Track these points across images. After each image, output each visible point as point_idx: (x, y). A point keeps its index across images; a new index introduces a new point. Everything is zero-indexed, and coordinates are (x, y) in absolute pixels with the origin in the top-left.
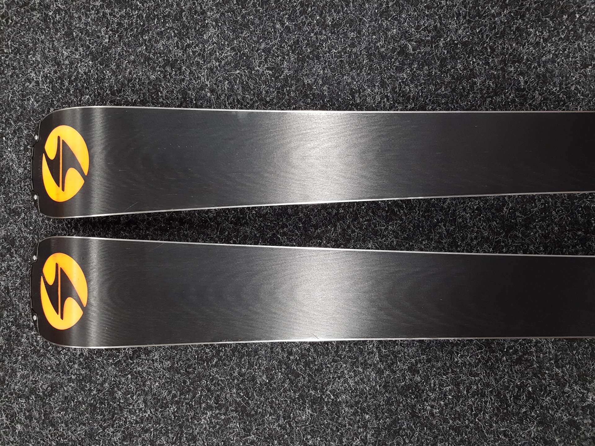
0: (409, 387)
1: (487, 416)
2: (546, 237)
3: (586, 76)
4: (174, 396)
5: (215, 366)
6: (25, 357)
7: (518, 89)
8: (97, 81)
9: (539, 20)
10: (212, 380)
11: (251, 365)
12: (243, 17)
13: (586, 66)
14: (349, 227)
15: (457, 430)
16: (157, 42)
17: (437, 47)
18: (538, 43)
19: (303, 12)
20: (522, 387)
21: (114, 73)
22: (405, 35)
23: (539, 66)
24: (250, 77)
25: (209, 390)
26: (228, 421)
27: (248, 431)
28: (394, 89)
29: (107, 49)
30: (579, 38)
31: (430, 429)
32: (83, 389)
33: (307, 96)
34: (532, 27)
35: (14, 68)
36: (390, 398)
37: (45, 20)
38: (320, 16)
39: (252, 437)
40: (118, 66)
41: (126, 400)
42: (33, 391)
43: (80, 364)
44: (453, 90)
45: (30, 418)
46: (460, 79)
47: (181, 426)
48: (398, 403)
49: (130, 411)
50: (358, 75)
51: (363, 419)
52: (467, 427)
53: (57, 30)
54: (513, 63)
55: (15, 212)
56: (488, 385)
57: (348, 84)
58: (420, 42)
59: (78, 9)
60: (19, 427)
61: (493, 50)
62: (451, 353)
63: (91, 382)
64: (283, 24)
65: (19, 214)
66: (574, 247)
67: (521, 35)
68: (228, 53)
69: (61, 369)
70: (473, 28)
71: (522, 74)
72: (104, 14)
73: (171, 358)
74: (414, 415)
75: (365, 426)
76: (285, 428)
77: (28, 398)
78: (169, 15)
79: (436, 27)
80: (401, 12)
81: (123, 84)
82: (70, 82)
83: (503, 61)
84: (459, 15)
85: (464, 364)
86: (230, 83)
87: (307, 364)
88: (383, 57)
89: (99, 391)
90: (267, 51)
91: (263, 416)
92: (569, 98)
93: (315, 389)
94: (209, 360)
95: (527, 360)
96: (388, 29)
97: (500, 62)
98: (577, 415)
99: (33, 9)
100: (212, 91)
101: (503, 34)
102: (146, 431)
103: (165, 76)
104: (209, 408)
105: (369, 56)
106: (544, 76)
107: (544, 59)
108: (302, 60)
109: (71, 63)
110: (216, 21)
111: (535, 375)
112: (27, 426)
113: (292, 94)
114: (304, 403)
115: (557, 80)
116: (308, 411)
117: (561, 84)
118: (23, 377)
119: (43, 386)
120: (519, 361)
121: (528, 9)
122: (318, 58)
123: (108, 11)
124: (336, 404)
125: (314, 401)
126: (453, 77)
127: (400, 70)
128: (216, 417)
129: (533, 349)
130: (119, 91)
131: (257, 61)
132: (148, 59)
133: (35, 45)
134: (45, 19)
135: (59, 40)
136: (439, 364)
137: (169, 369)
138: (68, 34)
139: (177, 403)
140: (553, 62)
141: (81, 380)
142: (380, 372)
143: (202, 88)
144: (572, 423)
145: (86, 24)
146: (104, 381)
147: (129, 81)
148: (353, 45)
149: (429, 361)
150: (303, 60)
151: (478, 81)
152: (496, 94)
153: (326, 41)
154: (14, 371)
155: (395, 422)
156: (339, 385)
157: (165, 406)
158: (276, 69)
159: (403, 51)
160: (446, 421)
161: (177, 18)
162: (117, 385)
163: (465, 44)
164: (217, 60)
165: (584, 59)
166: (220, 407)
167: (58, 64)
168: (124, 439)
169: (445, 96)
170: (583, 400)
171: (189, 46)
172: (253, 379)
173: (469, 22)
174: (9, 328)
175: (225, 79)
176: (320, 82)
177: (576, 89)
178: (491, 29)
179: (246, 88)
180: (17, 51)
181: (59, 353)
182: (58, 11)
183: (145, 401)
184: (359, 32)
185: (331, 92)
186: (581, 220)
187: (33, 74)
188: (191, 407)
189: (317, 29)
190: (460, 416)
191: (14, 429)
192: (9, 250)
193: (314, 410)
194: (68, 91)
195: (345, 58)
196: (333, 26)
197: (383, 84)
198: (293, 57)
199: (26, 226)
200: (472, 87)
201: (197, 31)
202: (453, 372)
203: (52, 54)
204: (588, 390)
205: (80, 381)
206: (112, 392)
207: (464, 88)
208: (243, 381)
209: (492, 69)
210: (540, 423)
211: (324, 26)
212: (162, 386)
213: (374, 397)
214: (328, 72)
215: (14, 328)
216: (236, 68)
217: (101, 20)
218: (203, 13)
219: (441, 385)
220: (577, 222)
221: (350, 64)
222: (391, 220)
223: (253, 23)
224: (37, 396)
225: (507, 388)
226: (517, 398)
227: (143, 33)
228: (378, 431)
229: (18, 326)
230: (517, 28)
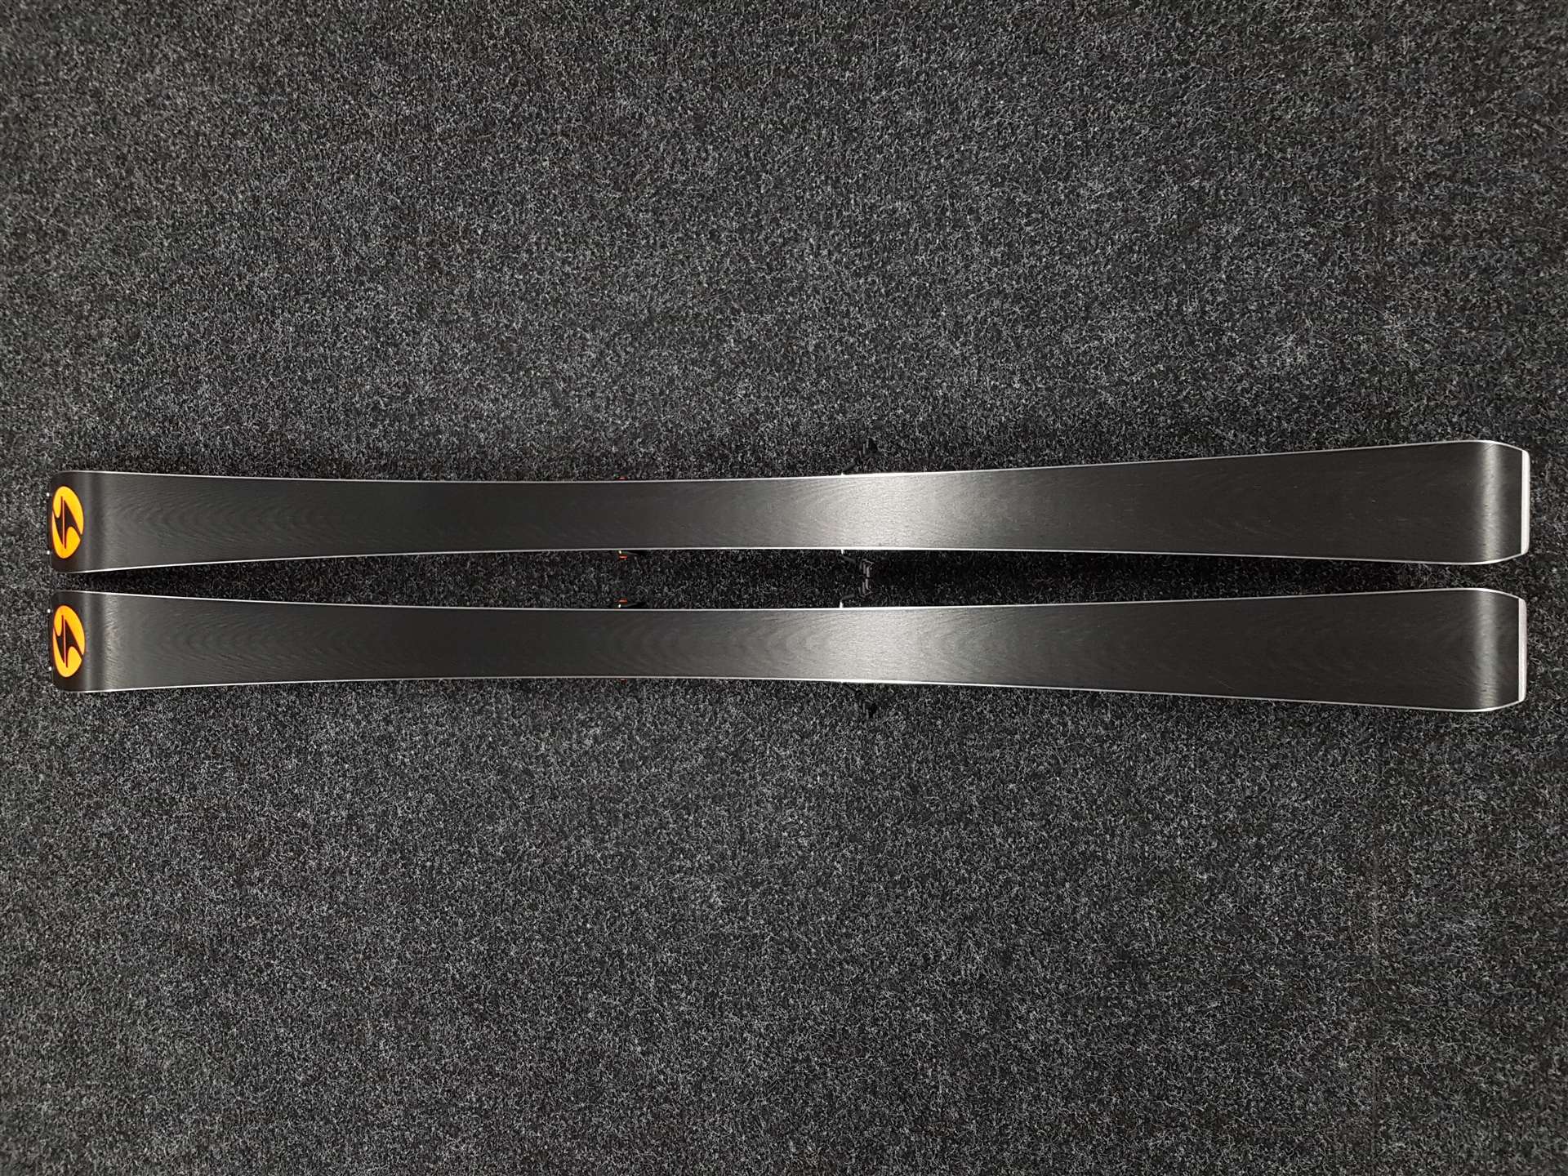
0: (383, 737)
1: (452, 765)
2: (504, 590)
3: (541, 432)
4: (177, 746)
5: (213, 717)
6: (45, 709)
7: (479, 446)
8: (103, 436)
9: (499, 376)
10: (209, 731)
11: (243, 716)
12: (233, 373)
13: (541, 422)
14: (330, 581)
15: (426, 778)
16: (156, 397)
17: (407, 403)
18: (497, 400)
19: (287, 368)
20: (482, 737)
21: (118, 428)
22: (377, 391)
23: (499, 422)
24: (239, 433)
25: (208, 741)
26: (224, 770)
27: (241, 780)
28: (368, 444)
29: (112, 404)
30: (535, 394)
31: (402, 778)
32: (97, 740)
33: (290, 451)
34: (492, 383)
35: (30, 424)
36: (366, 749)
37: (56, 376)
38: (302, 371)
39: (245, 786)
40: (122, 421)
41: (135, 750)
42: (52, 742)
43: (94, 715)
44: (421, 447)
45: (50, 768)
46: (428, 434)
47: (183, 776)
48: (375, 753)
49: (138, 761)
50: (337, 430)
51: (343, 768)
52: (434, 775)
53: (67, 386)
54: (475, 419)
55: (33, 567)
56: (453, 735)
57: (328, 440)
58: (391, 398)
59: (84, 364)
60: (42, 776)
61: (457, 407)
62: (420, 704)
63: (103, 732)
64: (268, 380)
65: (37, 569)
66: (529, 600)
67: (482, 392)
68: (219, 409)
69: (77, 720)
70: (438, 384)
71: (482, 431)
72: (109, 369)
73: (174, 709)
74: (387, 764)
75: (344, 776)
76: (273, 777)
77: (48, 748)
78: (166, 371)
79: (405, 383)
80: (374, 368)
81: (126, 440)
82: (80, 438)
83: (465, 418)
84: (425, 371)
85: (432, 715)
86: (221, 438)
87: (293, 716)
88: (358, 413)
89: (111, 741)
90: (254, 406)
91: (254, 765)
92: (525, 454)
93: (300, 739)
94: (206, 712)
95: (488, 711)
96: (363, 385)
97: (463, 419)
98: (532, 764)
99: (45, 365)
100: (206, 446)
101: (465, 391)
102: (153, 780)
103: (164, 432)
104: (208, 757)
105: (346, 412)
106: (503, 432)
107: (503, 415)
108: (285, 416)
109: (81, 419)
110: (209, 376)
111: (495, 725)
112: (48, 776)
113: (278, 450)
114: (291, 753)
115: (515, 437)
116: (295, 761)
117: (518, 440)
118: (45, 728)
119: (61, 736)
120: (480, 712)
121: (488, 365)
122: (300, 414)
123: (111, 367)
124: (318, 753)
125: (299, 751)
126: (420, 432)
127: (373, 426)
128: (213, 767)
129: (493, 700)
130: (124, 447)
131: (246, 416)
132: (148, 414)
133: (47, 399)
134: (56, 374)
135: (68, 396)
136: (410, 715)
137: (171, 720)
138: (76, 390)
139: (180, 753)
140: (511, 417)
141: (96, 730)
142: (358, 723)
143: (197, 444)
144: (526, 771)
145: (93, 379)
146: (115, 732)
147: (133, 436)
148: (331, 402)
149: (401, 712)
150: (287, 416)
151: (443, 437)
152: (460, 450)
153: (306, 396)
154: (36, 722)
155: (371, 771)
156: (320, 736)
157: (169, 756)
158: (263, 425)
159: (376, 407)
160: (416, 770)
161: (174, 374)
162: (125, 736)
163: (431, 400)
164: (210, 415)
165: (538, 415)
166: (217, 757)
167: (69, 419)
168: (133, 788)
169: (414, 452)
170: (537, 749)
171: (185, 401)
172: (246, 729)
173: (435, 378)
174: (30, 680)
175: (218, 434)
176: (303, 437)
177: (532, 445)
178: (454, 386)
179: (235, 443)
180: (31, 407)
181: (75, 704)
182: (67, 366)
183: (151, 751)
184: (337, 388)
185: (312, 447)
186: (536, 575)
187: (46, 430)
188: (192, 757)
189: (299, 384)
190: (428, 765)
191: (38, 778)
192: (29, 603)
193: (300, 760)
194: (78, 446)
195: (324, 413)
196: (315, 381)
197: (359, 440)
198: (277, 413)
199: (44, 580)
200: (438, 443)
201: (192, 387)
202: (422, 722)
203: (63, 409)
204: (541, 740)
205: (94, 732)
206: (122, 743)
207: (431, 444)
208: (237, 732)
209: (455, 425)
210: (499, 772)
211: (306, 382)
212: (166, 737)
213: (353, 747)
214: (309, 426)
215: (34, 680)
216: (226, 423)
217: (106, 376)
218: (197, 368)
219: (411, 735)
220: (532, 577)
221: (329, 420)
222: (368, 574)
223: (241, 379)
224: (58, 747)
225: (469, 738)
226: (478, 747)
227: (142, 389)
228: (356, 780)
229: (39, 678)
230: (479, 385)
